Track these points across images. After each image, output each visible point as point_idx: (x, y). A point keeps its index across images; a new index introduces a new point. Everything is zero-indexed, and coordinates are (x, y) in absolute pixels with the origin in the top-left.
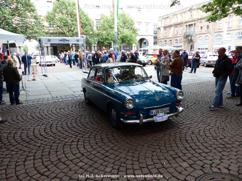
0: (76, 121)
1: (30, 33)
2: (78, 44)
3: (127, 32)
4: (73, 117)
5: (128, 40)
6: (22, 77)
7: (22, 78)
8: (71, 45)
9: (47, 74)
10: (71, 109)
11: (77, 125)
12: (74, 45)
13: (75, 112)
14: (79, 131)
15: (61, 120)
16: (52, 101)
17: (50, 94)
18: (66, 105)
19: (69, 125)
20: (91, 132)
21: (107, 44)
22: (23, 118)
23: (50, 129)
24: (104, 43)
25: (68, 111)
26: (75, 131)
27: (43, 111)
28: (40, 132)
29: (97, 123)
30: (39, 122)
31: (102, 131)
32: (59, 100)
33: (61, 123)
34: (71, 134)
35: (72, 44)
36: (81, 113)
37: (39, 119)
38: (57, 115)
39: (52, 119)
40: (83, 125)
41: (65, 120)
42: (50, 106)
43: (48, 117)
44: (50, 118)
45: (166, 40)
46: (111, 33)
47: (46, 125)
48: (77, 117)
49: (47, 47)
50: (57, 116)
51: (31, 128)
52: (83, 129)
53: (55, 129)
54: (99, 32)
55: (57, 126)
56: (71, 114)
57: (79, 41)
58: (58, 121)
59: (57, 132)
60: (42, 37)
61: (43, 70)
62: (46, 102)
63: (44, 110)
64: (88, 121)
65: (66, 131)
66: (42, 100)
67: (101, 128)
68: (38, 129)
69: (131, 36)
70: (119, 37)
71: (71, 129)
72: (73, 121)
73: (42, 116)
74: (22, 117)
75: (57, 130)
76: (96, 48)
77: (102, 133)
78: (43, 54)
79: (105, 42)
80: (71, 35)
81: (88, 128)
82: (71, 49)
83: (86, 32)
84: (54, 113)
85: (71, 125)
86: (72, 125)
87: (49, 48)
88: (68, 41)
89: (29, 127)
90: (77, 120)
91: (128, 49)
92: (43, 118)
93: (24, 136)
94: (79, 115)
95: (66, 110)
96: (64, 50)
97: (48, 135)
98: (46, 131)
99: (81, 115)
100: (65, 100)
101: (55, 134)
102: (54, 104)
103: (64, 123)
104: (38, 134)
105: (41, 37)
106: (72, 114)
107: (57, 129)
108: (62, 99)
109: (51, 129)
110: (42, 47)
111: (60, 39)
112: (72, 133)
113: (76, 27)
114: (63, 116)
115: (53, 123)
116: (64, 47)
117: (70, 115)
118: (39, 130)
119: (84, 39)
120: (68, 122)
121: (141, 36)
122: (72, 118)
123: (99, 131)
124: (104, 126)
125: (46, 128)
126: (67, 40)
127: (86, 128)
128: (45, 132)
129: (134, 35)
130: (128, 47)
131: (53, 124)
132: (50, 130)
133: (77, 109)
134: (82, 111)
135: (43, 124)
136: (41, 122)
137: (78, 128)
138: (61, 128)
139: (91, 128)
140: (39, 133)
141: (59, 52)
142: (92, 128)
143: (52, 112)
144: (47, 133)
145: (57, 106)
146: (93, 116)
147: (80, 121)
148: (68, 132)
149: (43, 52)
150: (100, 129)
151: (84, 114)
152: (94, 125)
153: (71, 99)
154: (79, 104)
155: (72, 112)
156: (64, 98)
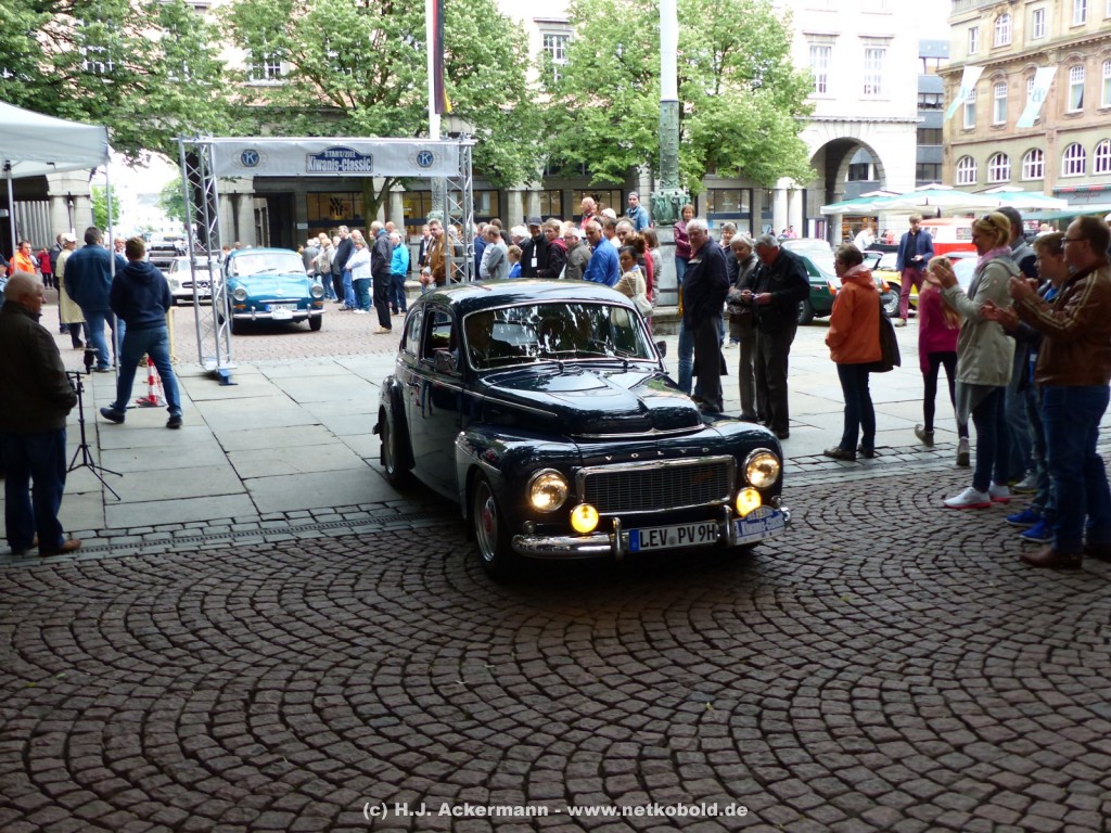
0: (404, 675)
1: (137, 112)
2: (428, 180)
3: (737, 100)
4: (386, 648)
5: (744, 152)
6: (80, 385)
7: (79, 392)
8: (378, 185)
9: (231, 365)
10: (372, 598)
11: (411, 698)
12: (400, 188)
13: (396, 618)
14: (427, 741)
15: (311, 665)
16: (258, 540)
17: (247, 492)
18: (345, 570)
19: (362, 695)
20: (500, 752)
21: (611, 179)
22: (79, 644)
23: (241, 716)
24: (587, 173)
25: (353, 609)
26: (396, 740)
27: (203, 603)
28: (182, 734)
29: (541, 691)
30: (177, 671)
31: (573, 747)
32: (303, 535)
33: (313, 685)
34: (375, 755)
35: (388, 179)
36: (437, 623)
37: (178, 651)
38: (289, 633)
39: (257, 658)
40: (447, 700)
41: (337, 665)
42: (245, 573)
43: (233, 639)
44: (243, 645)
45: (1004, 148)
46: (638, 105)
47: (222, 690)
48: (414, 651)
49: (234, 198)
50: (287, 639)
51: (131, 703)
52: (447, 729)
53: (276, 717)
54: (561, 101)
55: (288, 697)
56: (377, 628)
58: (294, 667)
59: (284, 742)
60: (210, 139)
61: (208, 342)
62: (223, 543)
63: (206, 594)
64: (481, 680)
65: (339, 733)
66: (199, 532)
67: (565, 727)
68: (171, 714)
69: (767, 126)
70: (686, 135)
71: (373, 722)
72: (391, 674)
73: (194, 632)
74: (75, 637)
75: (288, 726)
76: (535, 201)
77: (569, 759)
78: (210, 239)
79: (597, 166)
80: (385, 121)
81: (483, 724)
82: (381, 211)
83: (478, 101)
84: (268, 619)
85: (372, 697)
86: (381, 701)
87: (247, 206)
88: (365, 162)
89: (119, 701)
90: (411, 668)
91: (746, 208)
92: (201, 644)
93: (87, 757)
94: (423, 635)
95: (341, 602)
96: (337, 217)
97: (231, 758)
98: (218, 731)
99: (439, 635)
100: (338, 538)
101: (271, 748)
102: (269, 562)
103: (330, 685)
104: (168, 748)
105: (201, 140)
106: (381, 624)
107: (288, 719)
108: (320, 528)
109: (249, 717)
110: (206, 201)
111: (318, 150)
112: (383, 750)
113: (411, 73)
114: (324, 640)
115: (259, 679)
116: (339, 196)
117: (369, 635)
118: (178, 724)
120: (354, 679)
121: (830, 127)
122: (378, 655)
123: (554, 748)
124: (583, 716)
125: (219, 708)
126: (358, 157)
127: (470, 723)
128: (211, 735)
129: (783, 119)
130: (746, 194)
131: (261, 685)
132: (242, 727)
133: (409, 593)
134: (441, 610)
135: (198, 687)
136: (188, 669)
137: (415, 719)
138: (312, 717)
139: (500, 725)
140: (174, 738)
141: (303, 226)
142: (507, 723)
143: (259, 613)
144: (226, 741)
145: (287, 575)
146: (514, 644)
147: (430, 675)
148: (353, 741)
149: (210, 231)
150: (558, 731)
151: (456, 628)
152: (521, 702)
153: (372, 528)
154: (424, 567)
155: (383, 611)
156: (333, 525)
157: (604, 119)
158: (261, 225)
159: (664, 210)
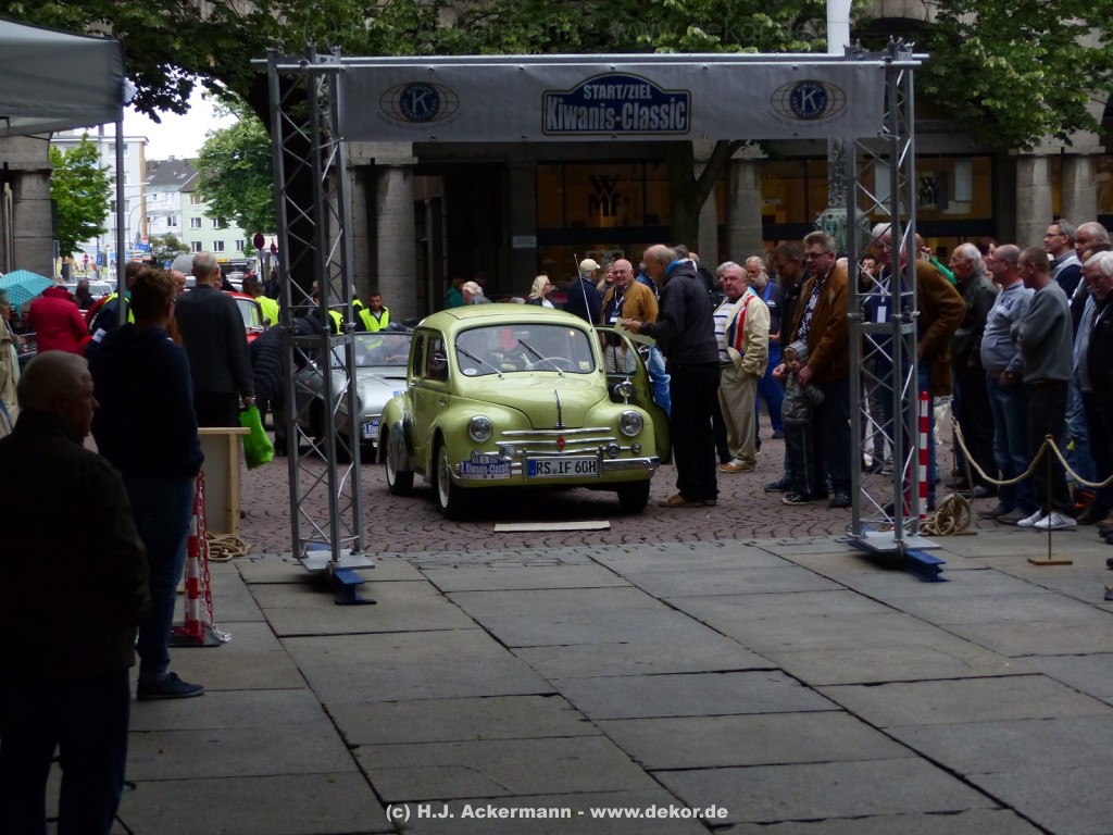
57: (821, 97)
60: (335, 61)
82: (709, 209)
87: (395, 191)
88: (675, 110)
96: (604, 222)
105: (316, 62)
111: (568, 83)
119: (891, 71)
126: (658, 97)
141: (524, 242)
158: (429, 239)
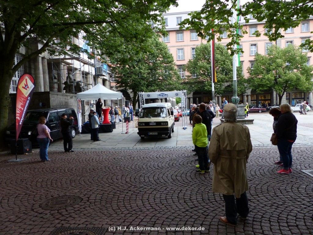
21: (261, 92)
69: (298, 79)
76: (250, 97)
87: (191, 100)
119: (183, 92)
126: (166, 95)
157: (259, 80)
159: (233, 101)
